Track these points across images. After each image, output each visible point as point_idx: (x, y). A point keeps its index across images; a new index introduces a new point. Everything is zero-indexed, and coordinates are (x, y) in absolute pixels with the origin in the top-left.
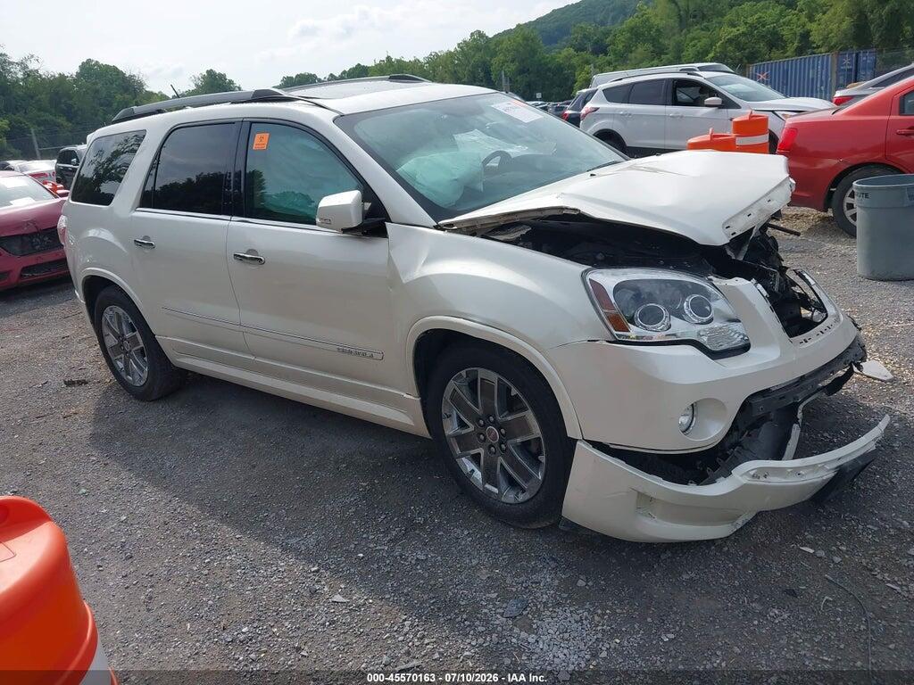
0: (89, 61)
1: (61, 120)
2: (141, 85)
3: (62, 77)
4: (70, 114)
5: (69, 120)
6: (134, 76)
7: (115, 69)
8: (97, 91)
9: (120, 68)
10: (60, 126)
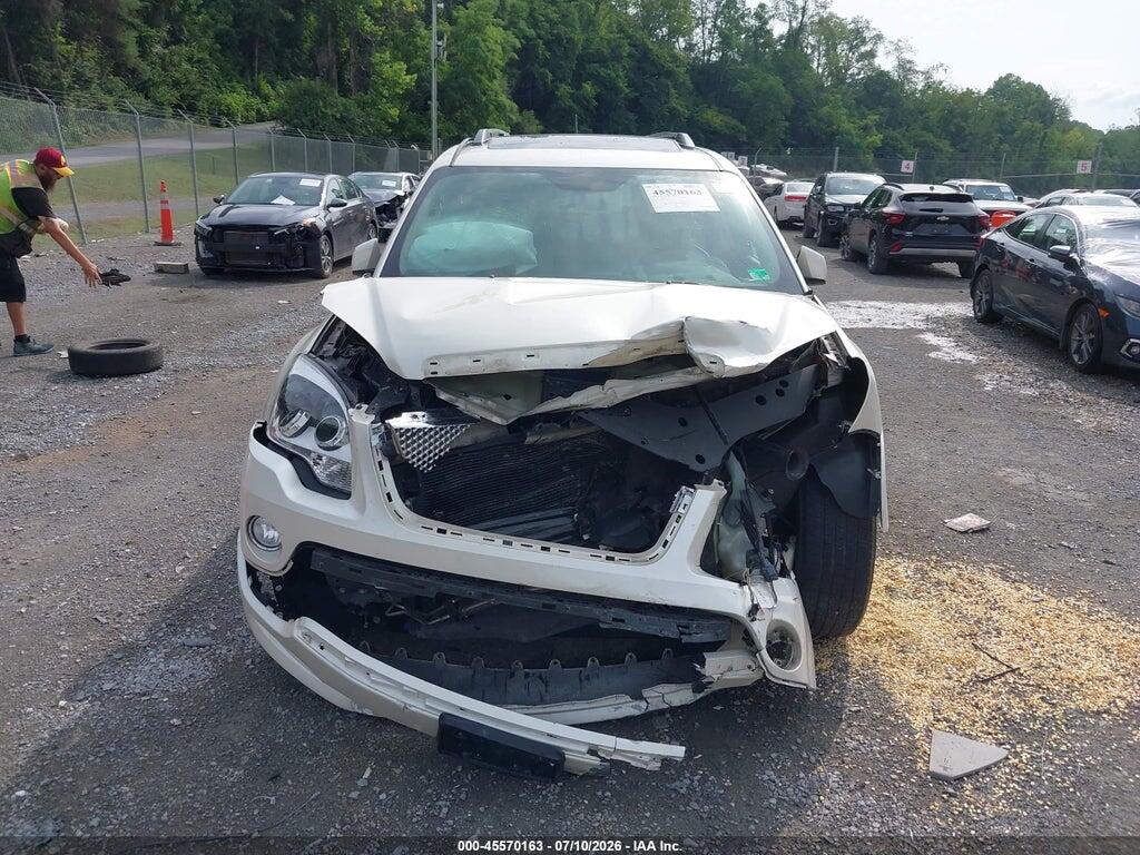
0: (1010, 75)
1: (945, 145)
2: (1065, 112)
3: (969, 92)
4: (957, 138)
5: (953, 145)
6: (1059, 100)
7: (1039, 90)
8: (1003, 114)
9: (1046, 88)
10: (938, 150)
